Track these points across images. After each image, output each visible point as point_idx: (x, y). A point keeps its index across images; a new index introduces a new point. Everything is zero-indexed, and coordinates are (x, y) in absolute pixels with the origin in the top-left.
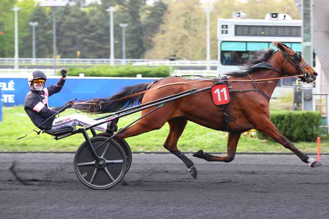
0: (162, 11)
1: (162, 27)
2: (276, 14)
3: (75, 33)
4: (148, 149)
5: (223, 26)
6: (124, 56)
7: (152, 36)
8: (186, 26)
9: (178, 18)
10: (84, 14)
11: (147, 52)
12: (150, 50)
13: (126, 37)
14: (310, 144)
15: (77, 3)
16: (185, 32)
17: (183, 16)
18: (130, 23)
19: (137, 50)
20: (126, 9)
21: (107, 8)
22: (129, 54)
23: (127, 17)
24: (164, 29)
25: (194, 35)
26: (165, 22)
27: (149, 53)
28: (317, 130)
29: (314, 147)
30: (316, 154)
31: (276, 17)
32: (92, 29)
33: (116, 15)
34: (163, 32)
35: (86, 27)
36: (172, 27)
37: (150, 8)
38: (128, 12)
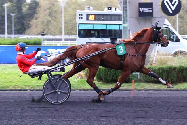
0: (35, 6)
1: (36, 15)
2: (111, 8)
4: (32, 88)
5: (79, 15)
6: (13, 33)
7: (29, 21)
8: (50, 15)
9: (45, 10)
11: (27, 30)
12: (29, 29)
13: (14, 22)
14: (127, 84)
16: (49, 18)
17: (48, 9)
18: (17, 13)
19: (21, 29)
20: (15, 5)
21: (3, 4)
22: (16, 32)
23: (15, 10)
24: (37, 17)
25: (55, 20)
26: (38, 12)
27: (28, 31)
28: (131, 76)
29: (130, 86)
30: (132, 90)
31: (111, 9)
33: (8, 9)
34: (36, 19)
36: (42, 15)
37: (28, 4)
38: (15, 6)
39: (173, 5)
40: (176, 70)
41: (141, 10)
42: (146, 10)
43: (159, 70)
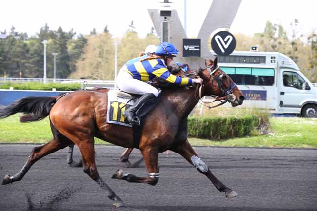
0: (83, 44)
1: (83, 56)
3: (19, 60)
6: (55, 76)
7: (76, 62)
8: (100, 56)
9: (94, 49)
10: (25, 45)
11: (71, 74)
12: (74, 73)
13: (56, 62)
15: (21, 37)
16: (100, 60)
17: (98, 47)
18: (60, 53)
19: (65, 72)
20: (57, 42)
21: (42, 41)
22: (59, 75)
23: (58, 48)
25: (106, 62)
26: (85, 52)
27: (73, 75)
32: (32, 57)
34: (84, 60)
35: (27, 55)
36: (90, 56)
37: (75, 42)
38: (58, 44)
39: (226, 43)
40: (227, 123)
41: (186, 48)
42: (192, 48)
43: (205, 122)
